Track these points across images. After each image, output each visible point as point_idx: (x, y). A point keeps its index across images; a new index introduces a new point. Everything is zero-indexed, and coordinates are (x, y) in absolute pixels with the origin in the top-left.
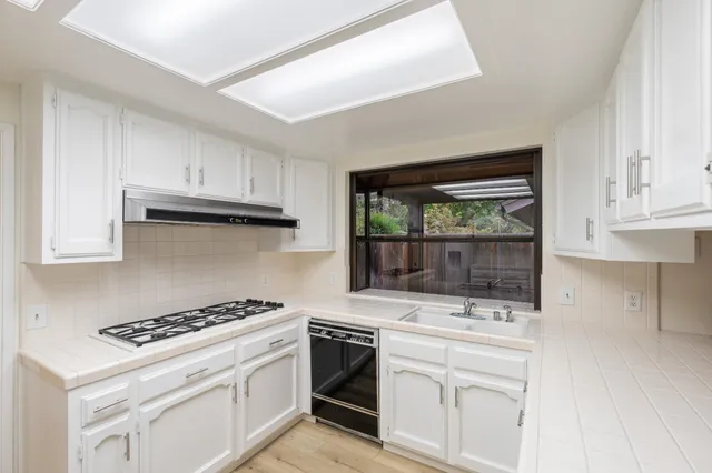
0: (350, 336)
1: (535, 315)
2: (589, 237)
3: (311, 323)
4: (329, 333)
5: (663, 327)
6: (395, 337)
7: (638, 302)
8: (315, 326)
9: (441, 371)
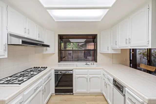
0: (66, 72)
1: (96, 63)
2: (108, 50)
3: (55, 71)
4: (61, 72)
5: (113, 63)
6: (77, 71)
7: (110, 59)
8: (56, 71)
9: (87, 76)
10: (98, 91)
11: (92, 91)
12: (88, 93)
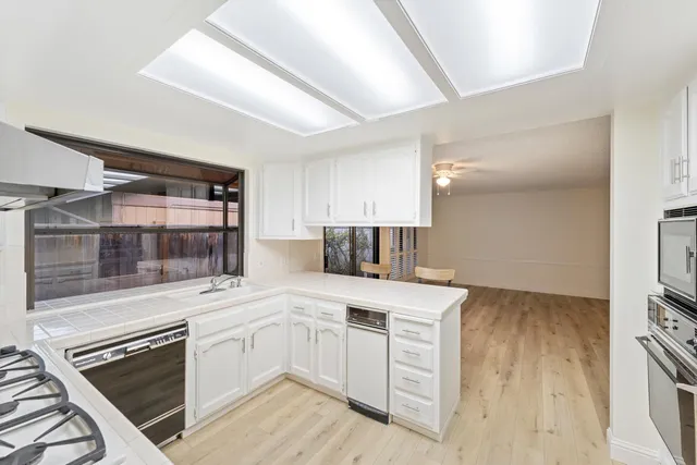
0: (152, 342)
2: (294, 229)
4: (117, 353)
9: (240, 330)
10: (276, 370)
11: (259, 379)
12: (246, 393)
